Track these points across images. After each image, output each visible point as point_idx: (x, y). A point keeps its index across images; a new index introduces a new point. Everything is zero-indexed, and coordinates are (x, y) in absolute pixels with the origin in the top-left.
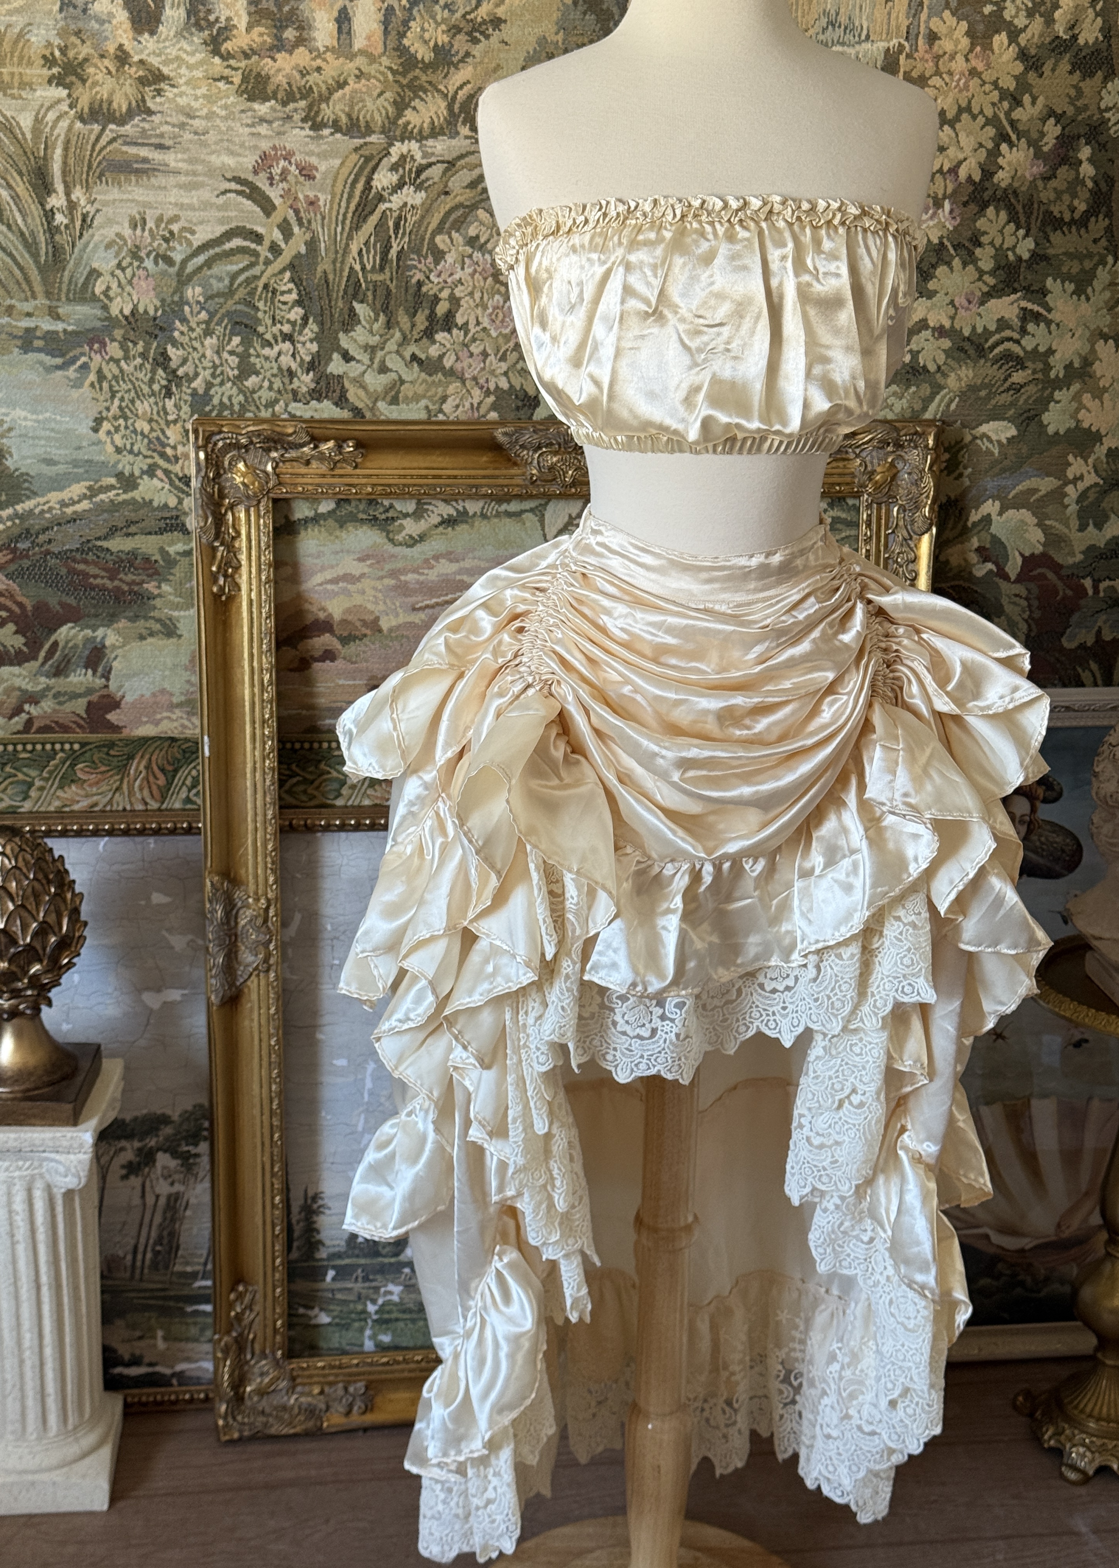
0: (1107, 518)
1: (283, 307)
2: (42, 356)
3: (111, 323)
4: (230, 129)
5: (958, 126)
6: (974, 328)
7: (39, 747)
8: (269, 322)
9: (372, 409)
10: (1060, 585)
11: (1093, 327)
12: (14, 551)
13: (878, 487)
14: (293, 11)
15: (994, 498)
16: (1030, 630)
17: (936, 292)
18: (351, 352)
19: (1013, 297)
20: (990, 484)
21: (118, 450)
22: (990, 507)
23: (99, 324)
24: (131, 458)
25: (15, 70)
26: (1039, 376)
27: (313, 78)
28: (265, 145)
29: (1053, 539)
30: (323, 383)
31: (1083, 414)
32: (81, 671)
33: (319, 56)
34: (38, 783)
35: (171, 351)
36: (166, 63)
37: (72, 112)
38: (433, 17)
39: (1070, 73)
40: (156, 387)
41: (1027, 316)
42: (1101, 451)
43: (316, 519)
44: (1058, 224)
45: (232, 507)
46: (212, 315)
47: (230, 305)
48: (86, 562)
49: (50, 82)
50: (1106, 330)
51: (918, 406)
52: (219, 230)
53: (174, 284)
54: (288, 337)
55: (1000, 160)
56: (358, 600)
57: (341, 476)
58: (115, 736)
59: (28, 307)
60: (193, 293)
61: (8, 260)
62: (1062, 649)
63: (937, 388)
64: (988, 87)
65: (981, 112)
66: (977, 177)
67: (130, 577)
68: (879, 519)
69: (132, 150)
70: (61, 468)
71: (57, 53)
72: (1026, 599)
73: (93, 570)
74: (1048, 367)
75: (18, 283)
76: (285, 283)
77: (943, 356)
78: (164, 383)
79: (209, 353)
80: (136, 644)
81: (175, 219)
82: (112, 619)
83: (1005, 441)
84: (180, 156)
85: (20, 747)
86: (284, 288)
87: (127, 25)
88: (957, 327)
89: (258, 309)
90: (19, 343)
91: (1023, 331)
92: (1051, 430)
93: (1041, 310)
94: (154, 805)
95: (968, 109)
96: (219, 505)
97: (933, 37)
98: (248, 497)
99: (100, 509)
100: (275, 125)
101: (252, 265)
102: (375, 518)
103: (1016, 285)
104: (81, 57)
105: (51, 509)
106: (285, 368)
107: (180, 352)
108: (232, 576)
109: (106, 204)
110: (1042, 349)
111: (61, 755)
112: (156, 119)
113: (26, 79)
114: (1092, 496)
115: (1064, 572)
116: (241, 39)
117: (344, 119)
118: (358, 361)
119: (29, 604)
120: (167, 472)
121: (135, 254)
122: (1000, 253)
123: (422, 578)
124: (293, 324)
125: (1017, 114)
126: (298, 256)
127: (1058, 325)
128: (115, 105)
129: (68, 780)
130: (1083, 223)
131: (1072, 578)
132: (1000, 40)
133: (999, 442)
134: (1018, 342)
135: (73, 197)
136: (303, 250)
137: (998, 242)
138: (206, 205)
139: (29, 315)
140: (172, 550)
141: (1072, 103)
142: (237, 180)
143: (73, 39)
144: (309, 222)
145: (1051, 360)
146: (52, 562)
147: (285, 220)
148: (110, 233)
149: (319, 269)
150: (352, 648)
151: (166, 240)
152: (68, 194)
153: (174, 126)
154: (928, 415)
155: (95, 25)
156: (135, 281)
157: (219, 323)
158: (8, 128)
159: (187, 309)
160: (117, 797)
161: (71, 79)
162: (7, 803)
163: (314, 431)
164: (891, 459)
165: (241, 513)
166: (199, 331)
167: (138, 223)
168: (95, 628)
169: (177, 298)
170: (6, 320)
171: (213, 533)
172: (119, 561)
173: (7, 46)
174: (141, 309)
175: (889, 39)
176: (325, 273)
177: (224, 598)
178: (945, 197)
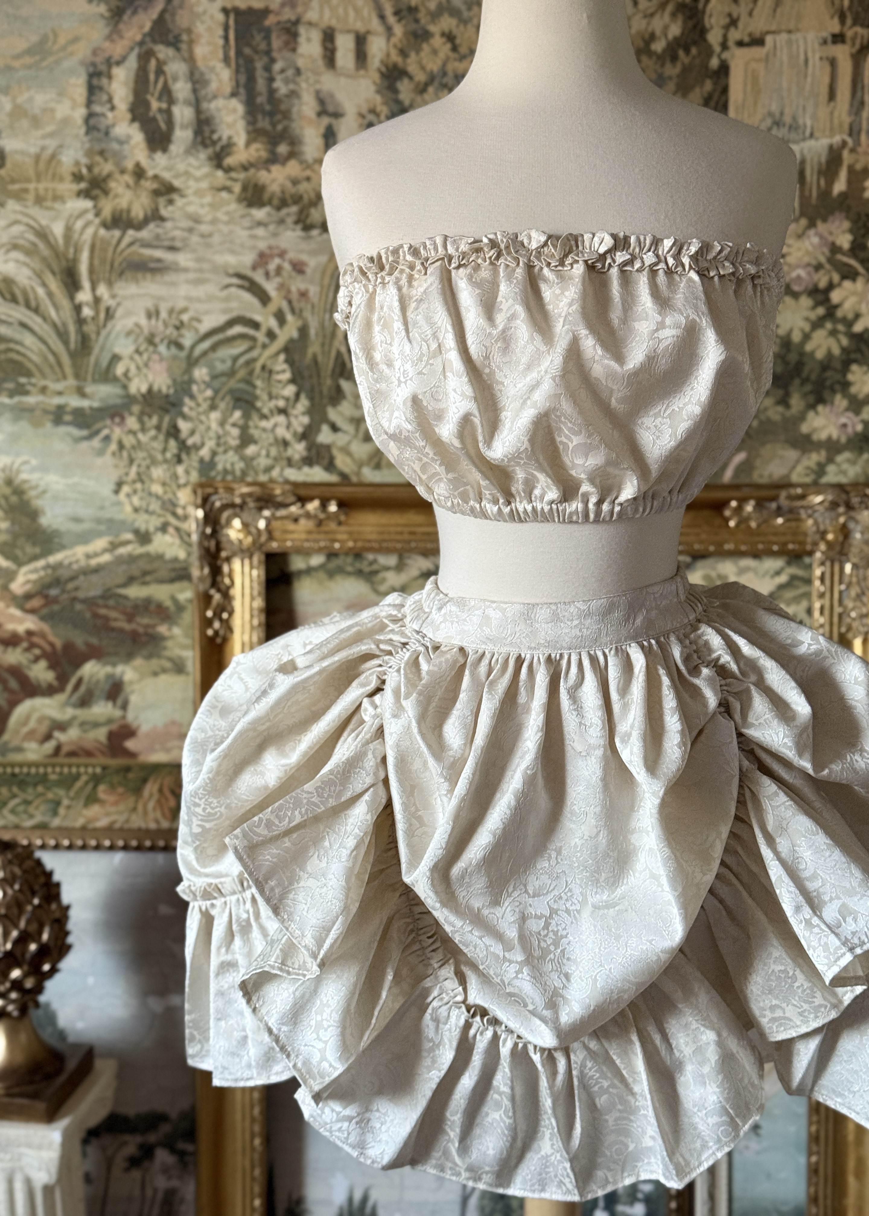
1: (280, 385)
2: (71, 429)
3: (130, 400)
4: (231, 232)
7: (66, 770)
8: (266, 397)
9: (358, 474)
12: (46, 597)
13: (830, 546)
14: (286, 129)
18: (339, 424)
21: (136, 510)
23: (118, 401)
24: (145, 517)
27: (303, 187)
28: (262, 245)
30: (314, 451)
32: (103, 703)
34: (66, 802)
35: (182, 424)
36: (177, 176)
37: (97, 221)
40: (168, 455)
43: (309, 571)
45: (228, 559)
46: (216, 392)
47: (233, 384)
48: (107, 607)
49: (78, 195)
52: (222, 319)
53: (184, 365)
54: (283, 411)
57: (327, 532)
58: (131, 762)
60: (200, 373)
61: (43, 348)
67: (145, 621)
68: (832, 575)
69: (148, 252)
70: (86, 526)
71: (84, 171)
73: (113, 614)
75: (51, 367)
76: (281, 365)
78: (175, 451)
79: (214, 426)
80: (150, 680)
81: (185, 310)
82: (129, 657)
84: (189, 256)
85: (49, 770)
86: (279, 369)
87: (143, 145)
89: (254, 387)
90: (52, 417)
96: (216, 557)
98: (242, 551)
99: (120, 561)
100: (272, 227)
101: (251, 349)
102: (361, 571)
104: (104, 173)
105: (78, 561)
106: (280, 437)
107: (189, 425)
108: (227, 620)
109: (125, 298)
111: (84, 778)
112: (169, 225)
113: (58, 193)
116: (241, 154)
118: (345, 432)
119: (58, 644)
120: (177, 529)
121: (151, 341)
124: (287, 399)
126: (291, 341)
128: (133, 214)
129: (92, 799)
135: (98, 292)
136: (295, 334)
138: (211, 298)
140: (181, 597)
142: (238, 275)
143: (98, 159)
144: (301, 311)
146: (79, 607)
147: (280, 309)
148: (129, 323)
149: (310, 352)
151: (177, 328)
152: (94, 289)
153: (183, 230)
155: (115, 146)
156: (151, 364)
157: (223, 399)
158: (43, 234)
159: (195, 388)
160: (134, 817)
161: (96, 192)
162: (39, 818)
163: (303, 492)
164: (842, 520)
165: (237, 564)
166: (205, 406)
167: (152, 314)
168: (114, 665)
169: (186, 378)
170: (40, 398)
171: (208, 582)
172: (136, 607)
173: (42, 166)
174: (156, 388)
175: (832, 136)
176: (315, 355)
177: (218, 641)
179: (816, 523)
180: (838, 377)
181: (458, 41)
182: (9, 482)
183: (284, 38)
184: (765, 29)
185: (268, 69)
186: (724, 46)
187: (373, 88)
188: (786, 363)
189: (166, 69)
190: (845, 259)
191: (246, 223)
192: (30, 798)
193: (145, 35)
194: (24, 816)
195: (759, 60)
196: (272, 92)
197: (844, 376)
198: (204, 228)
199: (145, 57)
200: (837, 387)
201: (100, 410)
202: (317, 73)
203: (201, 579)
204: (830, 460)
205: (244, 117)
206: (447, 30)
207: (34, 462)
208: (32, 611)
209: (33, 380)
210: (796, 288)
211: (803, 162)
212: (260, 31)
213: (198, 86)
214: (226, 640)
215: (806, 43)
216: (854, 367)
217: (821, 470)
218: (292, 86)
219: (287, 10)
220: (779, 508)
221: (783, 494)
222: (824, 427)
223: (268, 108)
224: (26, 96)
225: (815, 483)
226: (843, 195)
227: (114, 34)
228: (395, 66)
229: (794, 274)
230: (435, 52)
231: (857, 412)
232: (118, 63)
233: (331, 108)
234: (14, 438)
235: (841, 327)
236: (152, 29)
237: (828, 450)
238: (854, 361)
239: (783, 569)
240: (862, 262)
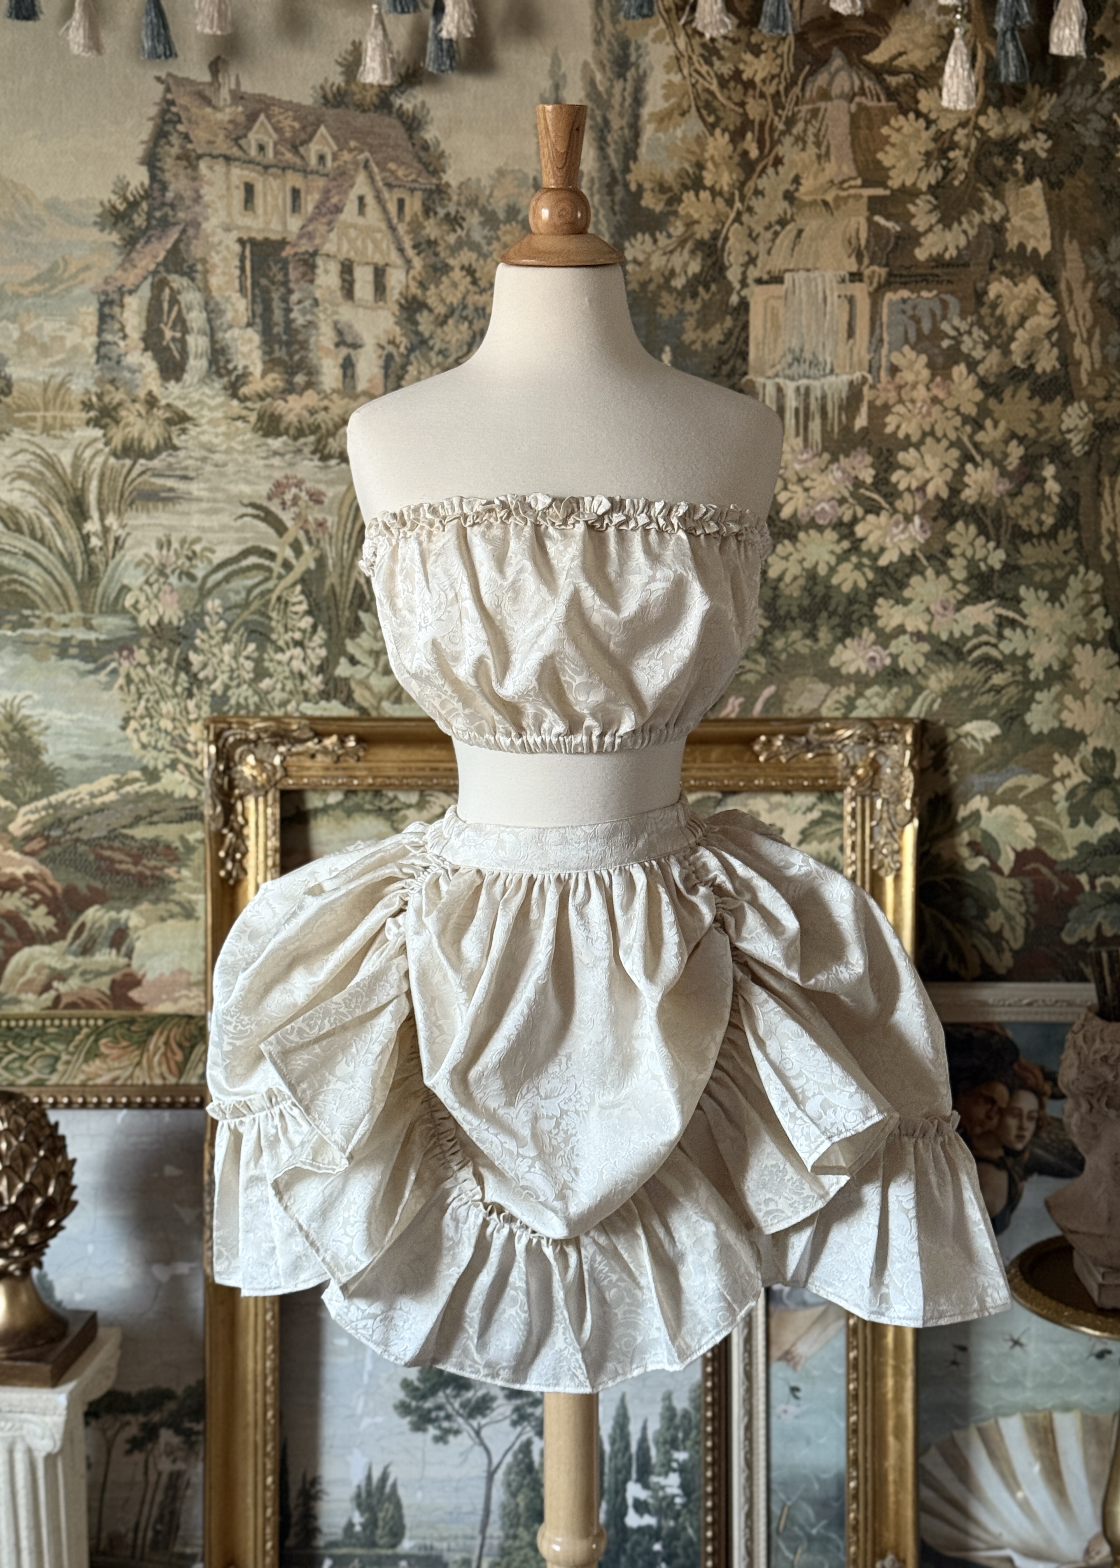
0: (1097, 816)
1: (296, 617)
2: (76, 663)
3: (140, 632)
4: (246, 461)
5: (923, 448)
6: (951, 634)
7: (65, 1022)
8: (281, 629)
9: (378, 708)
10: (1055, 879)
11: (1069, 632)
12: (47, 838)
13: (860, 781)
14: (302, 359)
15: (982, 794)
16: (1028, 923)
17: (910, 600)
18: (357, 657)
19: (988, 604)
20: (977, 780)
21: (144, 746)
22: (978, 803)
23: (127, 633)
24: (155, 753)
25: (59, 414)
26: (1019, 678)
27: (321, 416)
28: (278, 475)
29: (1045, 835)
30: (331, 685)
31: (1065, 715)
32: (106, 950)
33: (326, 397)
34: (65, 1057)
35: (193, 657)
36: (190, 405)
37: (107, 450)
38: (429, 361)
39: (1031, 398)
40: (179, 689)
41: (1002, 622)
42: (1086, 750)
43: (326, 809)
44: (1027, 536)
45: (241, 797)
46: (230, 624)
47: (246, 615)
48: (111, 848)
49: (88, 423)
50: (1083, 635)
51: (901, 706)
52: (237, 549)
53: (196, 597)
54: (299, 644)
55: (966, 479)
57: (345, 769)
58: (135, 1013)
59: (64, 619)
60: (213, 605)
61: (49, 579)
62: (1061, 942)
63: (919, 689)
64: (950, 414)
65: (945, 436)
66: (945, 494)
67: (153, 863)
68: (863, 811)
69: (160, 481)
70: (91, 763)
71: (94, 399)
72: (1022, 893)
73: (118, 856)
74: (1026, 671)
75: (57, 598)
76: (297, 596)
77: (922, 659)
78: (186, 685)
79: (227, 659)
80: (157, 926)
81: (198, 540)
82: (135, 901)
83: (989, 740)
84: (202, 485)
85: (48, 1022)
86: (295, 600)
87: (156, 374)
88: (934, 631)
89: (270, 618)
90: (56, 650)
91: (1000, 636)
92: (1034, 729)
93: (1017, 617)
94: (172, 1080)
95: (932, 433)
96: (229, 795)
97: (894, 370)
98: (256, 788)
99: (125, 800)
100: (288, 457)
101: (266, 580)
102: (380, 809)
103: (990, 593)
104: (115, 402)
105: (81, 800)
106: (296, 670)
107: (201, 658)
108: (241, 861)
109: (136, 528)
110: (1020, 653)
111: (85, 1031)
112: (182, 454)
113: (67, 422)
114: (1081, 793)
115: (1058, 868)
116: (257, 384)
118: (364, 665)
119: (59, 888)
120: (188, 766)
121: (161, 571)
122: (972, 564)
124: (304, 631)
125: (980, 437)
126: (308, 571)
127: (1034, 630)
128: (145, 443)
129: (93, 1054)
130: (1051, 535)
131: (1066, 872)
132: (959, 371)
133: (984, 741)
134: (995, 646)
135: (107, 522)
136: (312, 565)
137: (969, 553)
138: (224, 528)
139: (65, 626)
140: (192, 837)
141: (1033, 425)
142: (253, 505)
143: (109, 387)
144: (318, 541)
145: (1030, 663)
146: (82, 848)
147: (296, 540)
148: (139, 553)
149: (328, 583)
151: (189, 559)
152: (102, 519)
153: (196, 459)
154: (912, 714)
155: (127, 375)
156: (161, 595)
157: (236, 631)
158: (50, 463)
159: (207, 619)
160: (138, 1072)
161: (106, 420)
162: (35, 1076)
163: (320, 728)
164: (872, 754)
165: (250, 802)
166: (218, 638)
167: (164, 544)
168: (119, 910)
169: (198, 610)
170: (45, 630)
171: (221, 821)
172: (143, 848)
173: (50, 394)
174: (166, 620)
175: (852, 372)
176: (333, 586)
177: (231, 882)
178: (914, 513)
179: (846, 757)
180: (865, 610)
181: (478, 275)
182: (10, 718)
183: (302, 269)
184: (783, 268)
185: (285, 299)
186: (744, 283)
187: (392, 320)
188: (812, 596)
189: (179, 297)
190: (868, 494)
191: (262, 452)
192: (26, 1053)
193: (158, 265)
194: (20, 1073)
195: (779, 297)
196: (289, 322)
197: (871, 609)
198: (217, 457)
199: (159, 286)
200: (864, 620)
201: (107, 642)
202: (333, 304)
203: (213, 818)
204: (860, 694)
205: (259, 347)
206: (467, 264)
207: (36, 697)
208: (32, 854)
209: (37, 612)
210: (821, 522)
211: (824, 397)
212: (276, 262)
213: (213, 316)
214: (238, 882)
215: (824, 282)
216: (880, 601)
217: (850, 704)
218: (309, 317)
219: (304, 241)
220: (808, 742)
221: (812, 728)
222: (853, 661)
223: (284, 338)
224: (34, 324)
225: (845, 717)
226: (863, 430)
227: (127, 262)
228: (414, 297)
229: (818, 508)
230: (455, 285)
231: (886, 647)
232: (131, 292)
233: (349, 339)
234: (16, 672)
235: (866, 561)
236: (166, 258)
237: (857, 684)
238: (881, 595)
239: (814, 805)
240: (885, 496)
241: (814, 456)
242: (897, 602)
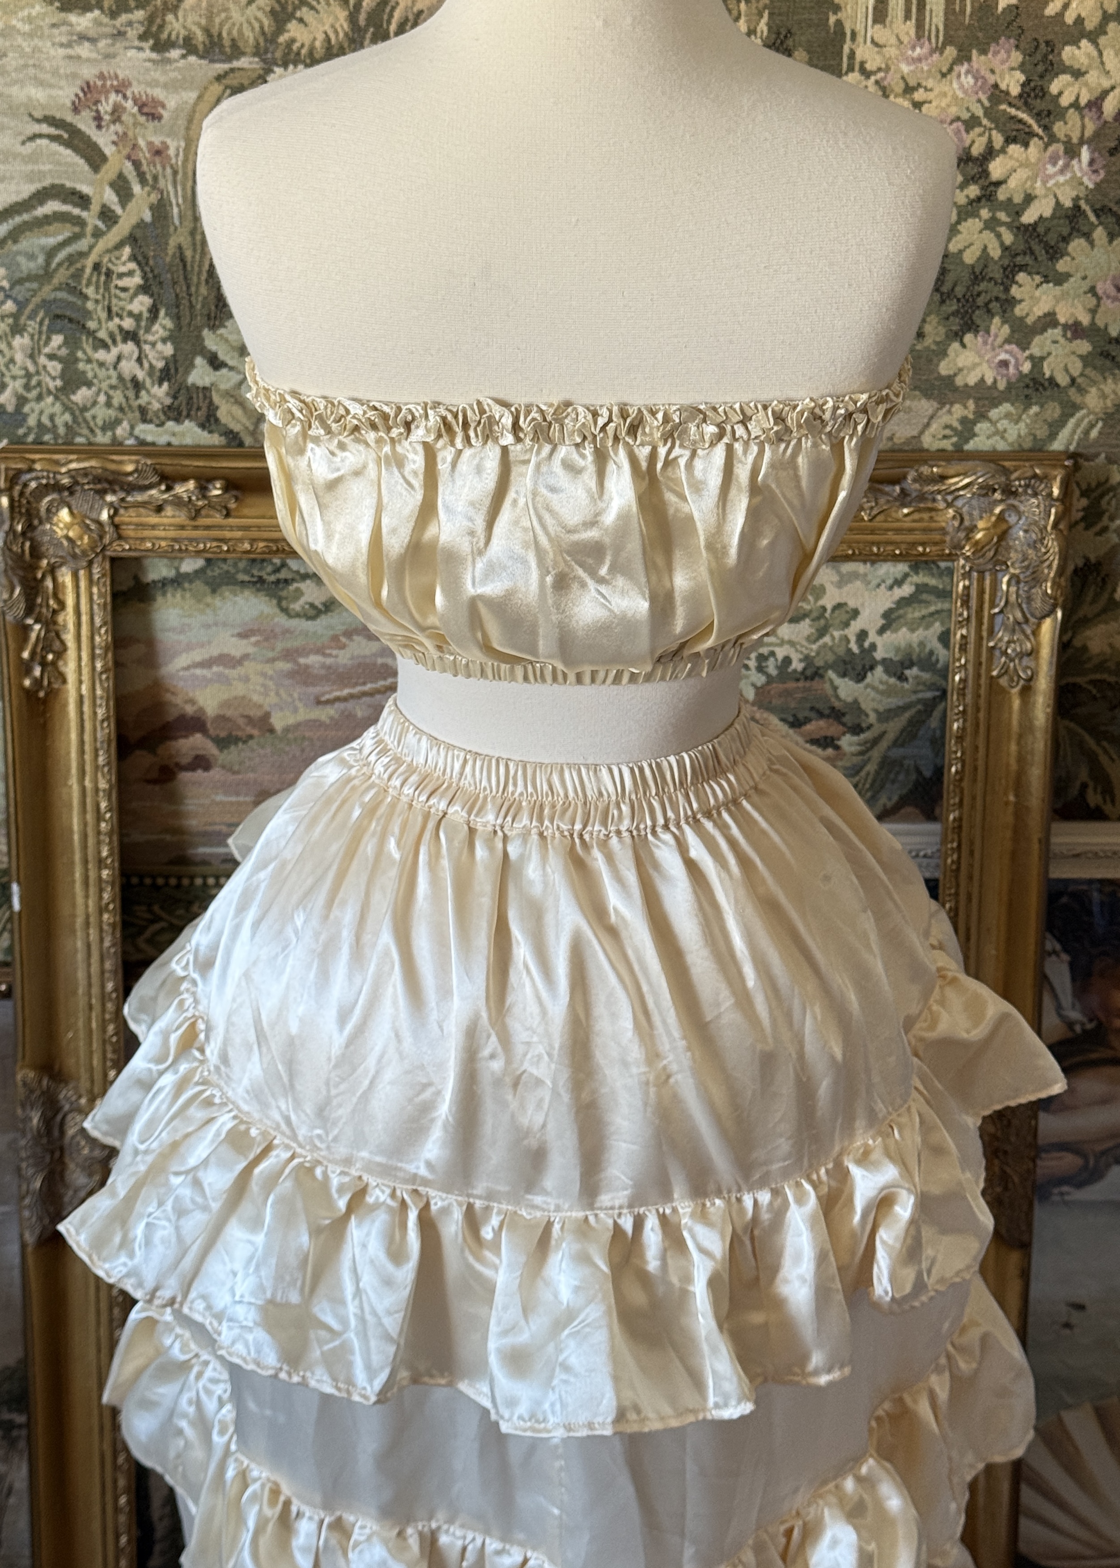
1: (123, 295)
4: (36, 50)
5: (1102, 40)
8: (103, 315)
9: (253, 433)
13: (979, 548)
17: (1067, 276)
18: (222, 356)
28: (88, 73)
30: (182, 398)
43: (178, 581)
45: (52, 570)
46: (21, 305)
47: (46, 292)
51: (1042, 432)
52: (27, 190)
54: (131, 336)
56: (239, 689)
57: (208, 528)
63: (1070, 409)
68: (981, 592)
76: (124, 262)
77: (1079, 365)
79: (19, 357)
86: (123, 269)
88: (1100, 323)
89: (86, 297)
96: (33, 567)
98: (74, 556)
100: (102, 44)
101: (76, 237)
102: (261, 580)
106: (127, 376)
108: (54, 663)
117: (200, 37)
118: (231, 368)
123: (329, 661)
124: (137, 317)
126: (141, 225)
136: (147, 216)
138: (7, 156)
142: (50, 120)
144: (155, 178)
147: (121, 176)
149: (172, 242)
150: (232, 755)
154: (1057, 445)
157: (32, 317)
163: (168, 465)
164: (998, 511)
165: (67, 578)
171: (23, 607)
176: (180, 247)
177: (42, 694)
178: (1082, 142)
179: (960, 514)
180: (998, 291)
190: (1013, 111)
191: (61, 35)
197: (1007, 290)
200: (994, 306)
203: (10, 603)
204: (981, 416)
214: (52, 694)
216: (1021, 277)
217: (967, 429)
220: (904, 493)
221: (911, 472)
222: (975, 366)
225: (960, 453)
226: (1011, 9)
231: (1025, 345)
235: (1002, 216)
237: (977, 400)
238: (1022, 268)
239: (906, 576)
240: (1038, 116)
241: (932, 51)
242: (1046, 279)
